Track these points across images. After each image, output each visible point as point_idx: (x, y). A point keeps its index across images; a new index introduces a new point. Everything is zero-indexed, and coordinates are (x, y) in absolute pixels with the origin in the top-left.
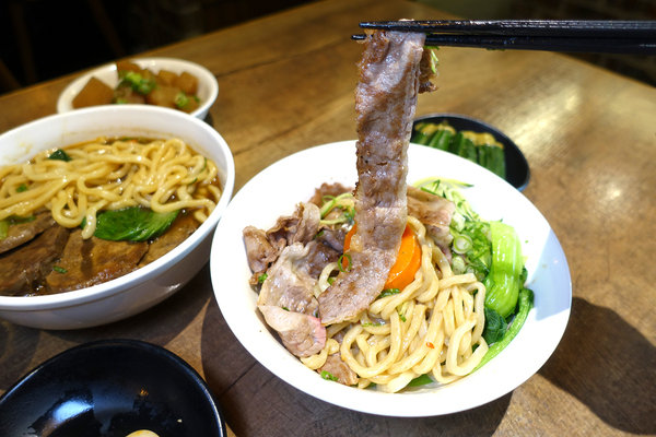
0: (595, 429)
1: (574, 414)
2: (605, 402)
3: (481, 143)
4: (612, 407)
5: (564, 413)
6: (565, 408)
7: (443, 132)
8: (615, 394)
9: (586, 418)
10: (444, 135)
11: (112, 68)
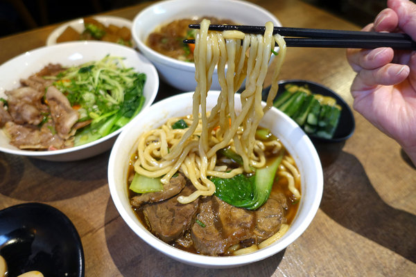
0: (334, 258)
1: (323, 248)
2: (344, 244)
3: (325, 103)
4: (347, 247)
5: (317, 247)
6: (318, 245)
7: (301, 92)
8: (351, 240)
9: (329, 252)
10: (302, 95)
11: (81, 21)
